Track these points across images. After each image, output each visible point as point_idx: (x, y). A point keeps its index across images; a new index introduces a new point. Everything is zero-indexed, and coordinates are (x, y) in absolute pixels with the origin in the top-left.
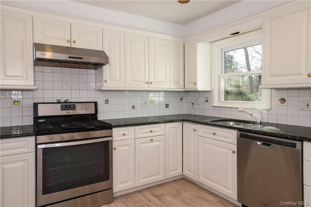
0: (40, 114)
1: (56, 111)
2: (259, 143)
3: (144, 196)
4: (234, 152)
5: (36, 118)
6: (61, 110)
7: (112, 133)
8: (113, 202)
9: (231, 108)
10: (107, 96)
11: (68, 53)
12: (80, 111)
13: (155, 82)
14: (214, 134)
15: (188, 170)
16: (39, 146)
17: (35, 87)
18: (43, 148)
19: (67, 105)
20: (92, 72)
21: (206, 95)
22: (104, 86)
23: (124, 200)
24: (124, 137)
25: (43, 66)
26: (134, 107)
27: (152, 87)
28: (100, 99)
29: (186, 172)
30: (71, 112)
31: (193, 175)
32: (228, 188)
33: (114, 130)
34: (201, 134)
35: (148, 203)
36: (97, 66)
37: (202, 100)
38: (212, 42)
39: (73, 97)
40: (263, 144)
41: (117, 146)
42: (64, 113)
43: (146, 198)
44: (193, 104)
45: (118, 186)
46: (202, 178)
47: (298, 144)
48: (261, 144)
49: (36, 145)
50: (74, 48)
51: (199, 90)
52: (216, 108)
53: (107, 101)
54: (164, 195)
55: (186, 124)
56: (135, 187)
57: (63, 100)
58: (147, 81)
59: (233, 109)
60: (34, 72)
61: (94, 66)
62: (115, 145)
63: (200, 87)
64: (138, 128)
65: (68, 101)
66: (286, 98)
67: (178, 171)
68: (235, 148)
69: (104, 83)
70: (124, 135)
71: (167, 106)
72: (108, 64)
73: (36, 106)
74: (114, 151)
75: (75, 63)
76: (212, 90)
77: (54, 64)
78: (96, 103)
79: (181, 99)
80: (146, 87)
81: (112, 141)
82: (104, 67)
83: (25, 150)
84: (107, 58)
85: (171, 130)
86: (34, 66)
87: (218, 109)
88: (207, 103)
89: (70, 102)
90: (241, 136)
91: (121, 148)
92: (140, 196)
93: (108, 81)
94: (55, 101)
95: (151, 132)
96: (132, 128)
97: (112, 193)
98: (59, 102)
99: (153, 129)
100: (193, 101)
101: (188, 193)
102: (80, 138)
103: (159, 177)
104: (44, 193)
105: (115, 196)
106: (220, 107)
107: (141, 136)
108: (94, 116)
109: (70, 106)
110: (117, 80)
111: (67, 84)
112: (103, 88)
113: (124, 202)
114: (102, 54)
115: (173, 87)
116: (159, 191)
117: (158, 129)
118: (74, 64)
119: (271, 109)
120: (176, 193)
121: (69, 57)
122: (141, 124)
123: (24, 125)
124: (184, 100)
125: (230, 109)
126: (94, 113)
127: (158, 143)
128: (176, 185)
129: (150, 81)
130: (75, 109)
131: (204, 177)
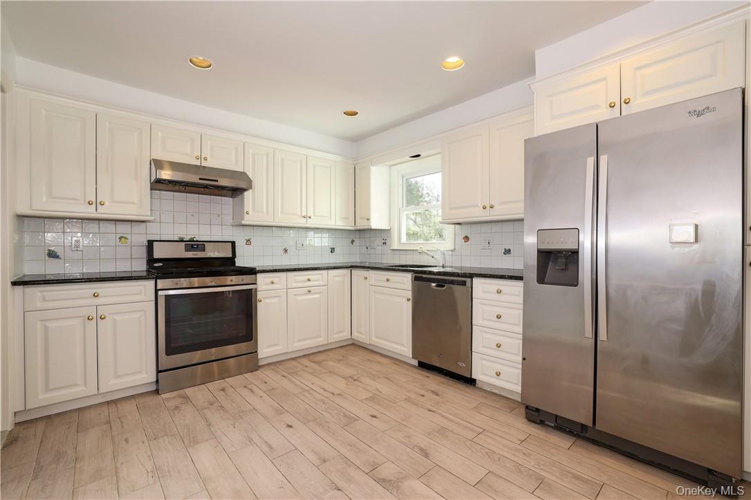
0: (156, 255)
1: (180, 252)
2: (434, 285)
3: (299, 363)
4: (408, 300)
5: (151, 260)
6: (186, 251)
7: (256, 280)
8: (257, 370)
9: (406, 250)
10: (248, 233)
11: (196, 173)
12: (212, 253)
13: (314, 215)
14: (388, 280)
15: (358, 332)
16: (160, 293)
17: (152, 218)
18: (166, 296)
19: (193, 245)
20: (229, 200)
21: (383, 235)
22: (245, 219)
23: (272, 367)
24: (272, 286)
25: (160, 190)
26: (286, 251)
27: (312, 223)
28: (239, 238)
29: (356, 334)
30: (199, 255)
31: (363, 337)
32: (403, 345)
33: (259, 276)
34: (373, 282)
35: (305, 368)
36: (236, 192)
37: (379, 241)
38: (391, 166)
39: (202, 234)
40: (437, 286)
41: (264, 298)
42: (190, 255)
43: (302, 364)
44: (367, 248)
45: (265, 350)
46: (375, 339)
47: (468, 280)
48: (436, 286)
49: (156, 291)
50: (204, 167)
51: (373, 227)
52: (395, 252)
53: (248, 242)
54: (326, 361)
55: (356, 272)
56: (287, 353)
57: (188, 238)
58: (304, 214)
59: (408, 252)
60: (151, 198)
61: (230, 193)
62: (260, 295)
63: (375, 224)
64: (290, 274)
65: (195, 239)
66: (469, 236)
67: (345, 334)
68: (409, 294)
69: (246, 215)
70: (273, 283)
71: (332, 250)
72: (251, 190)
73: (150, 244)
74: (259, 304)
75: (206, 187)
76: (390, 229)
77: (177, 188)
78: (233, 243)
79: (353, 242)
80: (302, 223)
81: (256, 289)
82: (246, 193)
83: (142, 297)
84: (249, 182)
85: (337, 279)
86: (151, 189)
87: (398, 252)
88: (384, 247)
89: (197, 241)
90: (416, 279)
91: (268, 301)
92: (294, 363)
93: (250, 213)
94: (177, 239)
95: (309, 280)
96: (283, 275)
97: (257, 360)
98: (181, 241)
99: (311, 277)
100: (368, 244)
101: (356, 357)
102: (213, 284)
103: (320, 341)
104: (168, 353)
105: (261, 363)
106: (400, 250)
107: (295, 285)
108: (231, 260)
109: (197, 245)
110: (263, 212)
111: (193, 215)
112: (244, 222)
113: (273, 369)
114: (242, 175)
115: (340, 224)
116: (319, 358)
117: (319, 277)
118: (202, 189)
119: (455, 249)
120: (341, 358)
121: (200, 179)
122: (295, 270)
123: (133, 270)
124: (357, 242)
125: (411, 253)
126: (231, 256)
127: (318, 296)
128: (342, 351)
129: (308, 215)
130: (204, 251)
131: (376, 337)
